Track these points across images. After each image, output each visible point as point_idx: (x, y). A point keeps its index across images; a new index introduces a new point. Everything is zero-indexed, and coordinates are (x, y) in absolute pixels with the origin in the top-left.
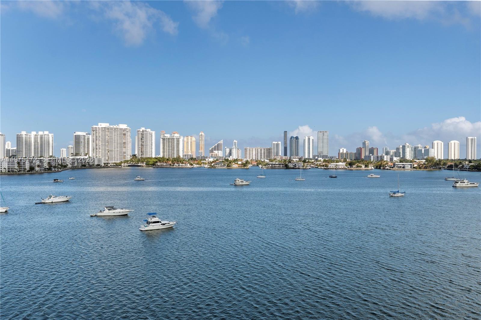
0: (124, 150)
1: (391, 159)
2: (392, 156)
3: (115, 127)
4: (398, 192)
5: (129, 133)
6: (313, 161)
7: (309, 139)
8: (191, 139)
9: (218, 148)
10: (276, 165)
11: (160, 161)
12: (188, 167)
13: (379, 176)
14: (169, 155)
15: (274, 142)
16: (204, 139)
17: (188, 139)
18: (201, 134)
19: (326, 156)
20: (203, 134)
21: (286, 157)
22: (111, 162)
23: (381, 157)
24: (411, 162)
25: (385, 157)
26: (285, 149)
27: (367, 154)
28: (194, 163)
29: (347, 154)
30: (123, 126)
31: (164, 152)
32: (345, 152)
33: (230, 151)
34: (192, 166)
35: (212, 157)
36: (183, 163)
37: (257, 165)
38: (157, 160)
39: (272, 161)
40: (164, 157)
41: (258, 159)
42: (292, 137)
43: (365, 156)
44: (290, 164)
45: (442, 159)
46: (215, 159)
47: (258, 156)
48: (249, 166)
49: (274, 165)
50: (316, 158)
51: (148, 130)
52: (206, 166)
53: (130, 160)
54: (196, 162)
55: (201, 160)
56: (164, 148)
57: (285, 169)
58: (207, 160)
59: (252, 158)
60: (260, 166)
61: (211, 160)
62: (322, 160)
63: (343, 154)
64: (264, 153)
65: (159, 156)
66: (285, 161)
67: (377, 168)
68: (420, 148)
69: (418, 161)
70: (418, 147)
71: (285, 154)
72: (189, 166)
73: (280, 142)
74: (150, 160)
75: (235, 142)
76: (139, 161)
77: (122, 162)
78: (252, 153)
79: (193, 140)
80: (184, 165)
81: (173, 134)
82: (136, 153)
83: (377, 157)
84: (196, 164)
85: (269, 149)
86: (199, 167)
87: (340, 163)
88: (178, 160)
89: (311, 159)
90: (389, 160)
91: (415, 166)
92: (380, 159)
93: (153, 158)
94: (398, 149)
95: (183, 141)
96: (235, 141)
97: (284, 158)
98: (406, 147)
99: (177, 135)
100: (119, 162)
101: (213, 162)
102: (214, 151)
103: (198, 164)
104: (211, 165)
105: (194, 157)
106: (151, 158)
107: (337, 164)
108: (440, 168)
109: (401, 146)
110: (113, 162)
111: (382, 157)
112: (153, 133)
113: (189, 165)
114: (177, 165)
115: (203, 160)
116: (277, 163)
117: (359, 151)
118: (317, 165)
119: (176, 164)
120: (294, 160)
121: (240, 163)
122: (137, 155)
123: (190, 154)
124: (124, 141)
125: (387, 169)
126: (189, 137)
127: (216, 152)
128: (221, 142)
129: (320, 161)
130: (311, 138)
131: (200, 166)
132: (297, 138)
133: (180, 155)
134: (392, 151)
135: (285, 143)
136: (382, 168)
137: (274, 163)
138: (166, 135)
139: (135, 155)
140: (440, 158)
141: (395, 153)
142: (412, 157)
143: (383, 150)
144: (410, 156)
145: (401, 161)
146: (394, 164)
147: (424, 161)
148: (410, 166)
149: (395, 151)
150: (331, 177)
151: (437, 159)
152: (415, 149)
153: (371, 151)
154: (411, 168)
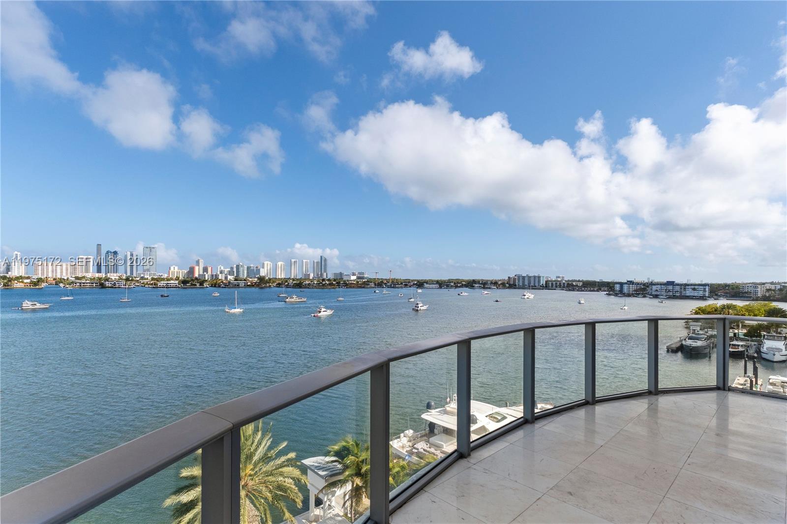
1: (226, 278)
2: (226, 275)
4: (235, 308)
6: (138, 279)
7: (132, 255)
10: (87, 283)
19: (154, 274)
21: (100, 274)
23: (216, 275)
24: (245, 280)
25: (220, 275)
27: (201, 273)
29: (179, 272)
32: (177, 270)
33: (8, 266)
37: (57, 284)
39: (79, 279)
41: (56, 276)
42: (108, 252)
43: (199, 275)
44: (107, 282)
45: (271, 277)
47: (56, 273)
48: (43, 285)
49: (84, 283)
50: (142, 275)
57: (100, 288)
59: (47, 275)
60: (61, 285)
62: (150, 278)
64: (67, 270)
66: (100, 279)
67: (212, 286)
68: (252, 268)
69: (250, 279)
70: (251, 267)
71: (99, 271)
83: (212, 275)
85: (75, 265)
87: (172, 282)
89: (135, 277)
90: (224, 279)
91: (249, 284)
92: (214, 277)
94: (232, 268)
97: (97, 275)
98: (240, 267)
107: (168, 282)
108: (270, 286)
109: (235, 266)
111: (217, 276)
116: (87, 281)
117: (192, 270)
118: (143, 283)
120: (113, 278)
121: (27, 281)
125: (223, 287)
129: (147, 279)
132: (115, 253)
134: (227, 270)
135: (99, 258)
136: (217, 286)
137: (83, 281)
140: (269, 277)
141: (229, 272)
142: (245, 276)
143: (217, 268)
144: (243, 275)
145: (236, 280)
146: (229, 282)
147: (256, 279)
148: (244, 284)
149: (229, 270)
150: (162, 296)
151: (267, 278)
152: (248, 268)
153: (205, 270)
154: (245, 285)
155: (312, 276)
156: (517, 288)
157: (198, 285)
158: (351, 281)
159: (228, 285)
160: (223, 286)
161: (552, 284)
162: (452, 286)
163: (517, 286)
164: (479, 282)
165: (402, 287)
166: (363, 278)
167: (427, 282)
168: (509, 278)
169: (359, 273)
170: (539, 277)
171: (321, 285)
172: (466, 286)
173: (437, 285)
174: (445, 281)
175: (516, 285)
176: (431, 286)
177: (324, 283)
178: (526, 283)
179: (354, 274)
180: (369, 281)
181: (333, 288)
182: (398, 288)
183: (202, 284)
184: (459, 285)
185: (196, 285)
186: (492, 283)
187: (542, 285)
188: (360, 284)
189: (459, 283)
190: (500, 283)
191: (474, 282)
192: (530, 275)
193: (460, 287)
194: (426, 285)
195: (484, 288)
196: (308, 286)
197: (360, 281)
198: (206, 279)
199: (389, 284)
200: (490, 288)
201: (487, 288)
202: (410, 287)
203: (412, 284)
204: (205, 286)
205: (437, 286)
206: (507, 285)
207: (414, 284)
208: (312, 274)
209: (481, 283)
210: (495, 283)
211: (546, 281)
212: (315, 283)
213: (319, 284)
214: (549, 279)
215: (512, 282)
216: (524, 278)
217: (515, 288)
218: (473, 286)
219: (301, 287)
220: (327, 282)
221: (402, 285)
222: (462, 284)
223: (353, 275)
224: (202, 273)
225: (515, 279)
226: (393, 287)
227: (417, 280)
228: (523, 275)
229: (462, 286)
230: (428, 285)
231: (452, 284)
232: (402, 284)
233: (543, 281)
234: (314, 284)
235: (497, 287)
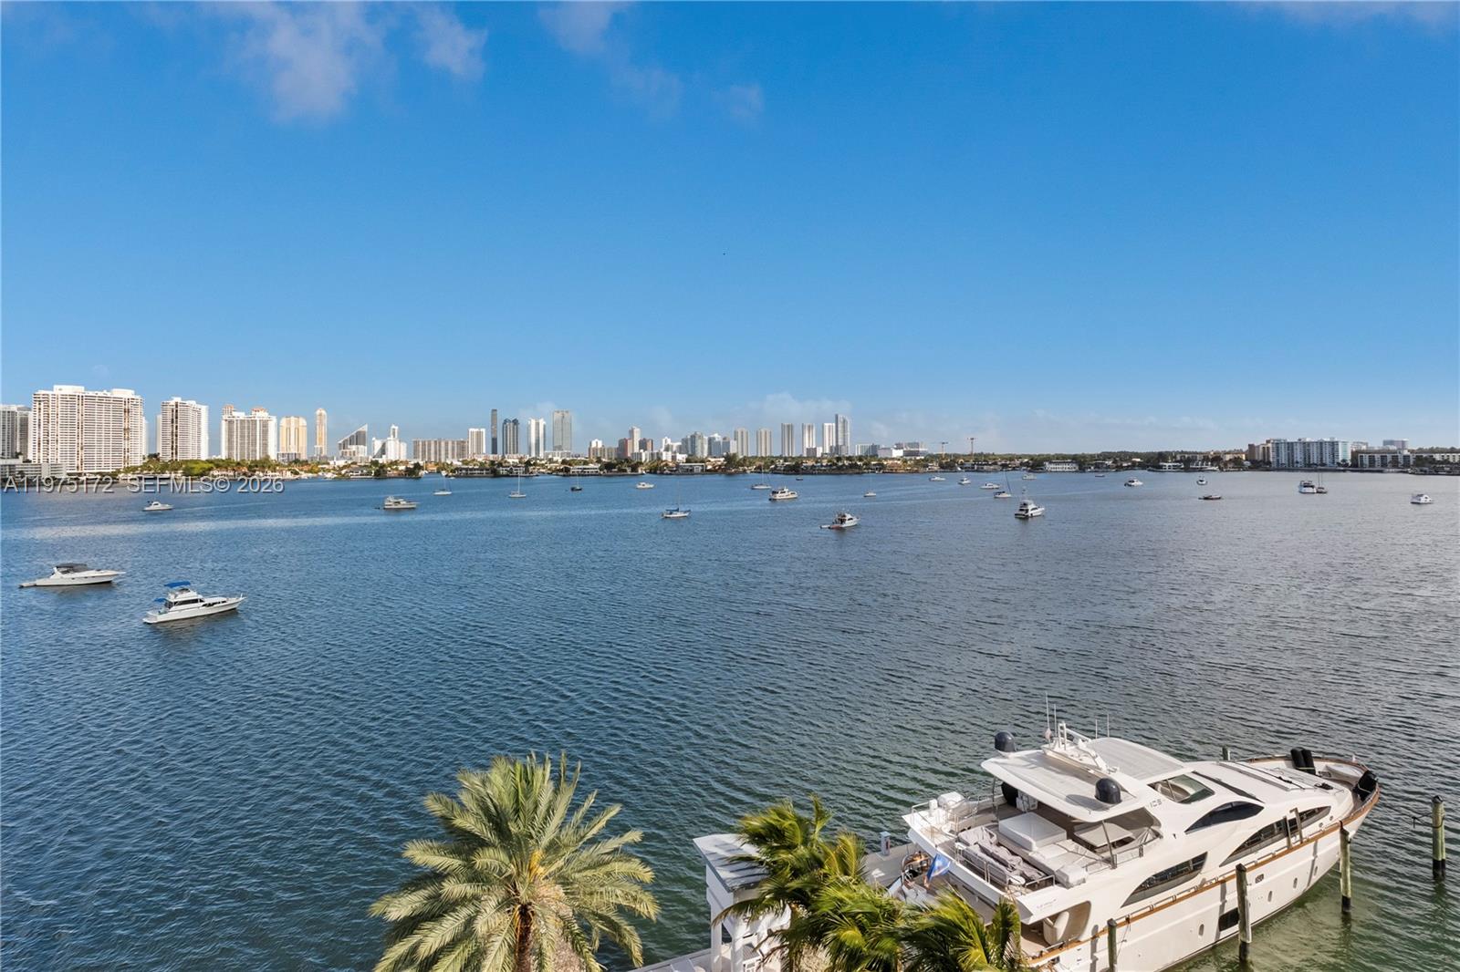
0: (125, 445)
1: (674, 458)
2: (675, 452)
3: (100, 394)
4: (677, 510)
5: (140, 409)
6: (543, 462)
7: (538, 424)
8: (297, 422)
9: (359, 439)
10: (475, 470)
11: (218, 466)
12: (287, 477)
13: (652, 486)
14: (242, 455)
15: (471, 430)
16: (325, 421)
17: (289, 423)
18: (318, 412)
19: (568, 455)
20: (324, 412)
21: (495, 456)
22: (89, 471)
23: (658, 453)
24: (702, 461)
25: (664, 453)
26: (494, 441)
28: (302, 470)
29: (603, 450)
30: (127, 394)
31: (230, 448)
32: (600, 445)
33: (384, 445)
34: (297, 477)
35: (342, 457)
36: (275, 471)
37: (439, 472)
38: (211, 465)
39: (467, 464)
40: (230, 459)
41: (440, 459)
42: (505, 422)
43: (632, 454)
44: (501, 468)
45: (750, 455)
46: (350, 462)
47: (440, 455)
48: (422, 473)
49: (471, 470)
50: (550, 457)
51: (188, 403)
52: (329, 475)
53: (141, 467)
54: (306, 468)
55: (319, 463)
56: (230, 441)
57: (492, 477)
58: (332, 463)
59: (429, 458)
60: (444, 473)
61: (341, 463)
62: (560, 460)
63: (596, 449)
64: (453, 449)
65: (219, 457)
66: (492, 463)
67: (650, 473)
68: (717, 440)
69: (713, 460)
70: (714, 438)
71: (494, 451)
72: (289, 475)
73: (483, 430)
74: (194, 466)
75: (394, 429)
76: (165, 467)
77: (119, 471)
78: (429, 450)
79: (301, 424)
80: (277, 474)
81: (253, 413)
82: (159, 450)
83: (652, 454)
84: (306, 472)
85: (463, 442)
86: (313, 478)
87: (591, 466)
88: (265, 464)
89: (541, 460)
90: (670, 460)
91: (709, 467)
92: (655, 458)
93: (203, 462)
94: (685, 441)
95: (278, 426)
96: (393, 427)
97: (491, 457)
98: (697, 438)
99: (262, 415)
100: (110, 471)
101: (344, 467)
102: (349, 447)
103: (310, 471)
104: (340, 474)
105: (303, 457)
106: (196, 462)
107: (585, 467)
108: (744, 471)
109: (690, 436)
110: (95, 471)
111: (659, 455)
112: (204, 409)
113: (289, 473)
114: (261, 474)
115: (324, 464)
116: (477, 467)
117: (623, 445)
118: (549, 469)
119: (257, 473)
120: (510, 461)
121: (402, 468)
122: (160, 456)
123: (293, 451)
124: (125, 425)
125: (667, 474)
126: (293, 419)
127: (354, 448)
128: (365, 428)
129: (557, 462)
130: (542, 422)
131: (315, 475)
132: (515, 422)
133: (269, 454)
134: (676, 445)
135: (494, 431)
136: (658, 472)
137: (470, 467)
138: (234, 414)
139: (156, 456)
140: (745, 454)
141: (680, 447)
142: (706, 454)
143: (661, 443)
144: (702, 452)
145: (688, 461)
146: (678, 466)
147: (722, 459)
148: (700, 468)
149: (680, 443)
150: (573, 489)
151: (741, 457)
152: (710, 440)
153: (643, 445)
154: (702, 470)
155: (821, 451)
156: (1274, 470)
157: (629, 470)
158: (893, 459)
159: (677, 470)
160: (667, 471)
161: (1372, 460)
162: (1108, 467)
163: (1274, 465)
164: (1175, 457)
165: (995, 471)
166: (917, 454)
167: (1049, 459)
168: (1251, 446)
169: (910, 445)
170: (1333, 444)
171: (834, 467)
172: (1142, 466)
173: (1074, 465)
174: (1092, 456)
175: (1269, 463)
176: (1060, 467)
177: (840, 464)
178: (1298, 456)
179: (899, 447)
180: (931, 458)
181: (858, 473)
182: (987, 472)
183: (634, 469)
184: (1125, 465)
185: (625, 471)
186: (1206, 458)
187: (1344, 461)
188: (909, 466)
189: (1126, 461)
190: (1228, 457)
191: (1162, 456)
192: (1308, 440)
193: (1127, 468)
194: (1049, 466)
195: (1187, 470)
196: (811, 471)
197: (911, 460)
198: (643, 460)
199: (968, 465)
200: (1201, 470)
201: (1194, 470)
202: (1014, 469)
203: (1018, 462)
204: (640, 471)
205: (1074, 467)
206: (1245, 463)
207: (1022, 464)
208: (821, 448)
209: (1178, 458)
210: (1216, 459)
211: (1352, 452)
212: (824, 464)
213: (831, 466)
214: (1364, 447)
215: (1259, 457)
216: (1290, 446)
217: (1268, 470)
218: (1161, 467)
219: (797, 473)
220: (846, 463)
221: (996, 467)
222: (1134, 463)
223: (896, 449)
224: (636, 450)
225: (1266, 450)
226: (977, 471)
227: (1030, 456)
228: (1288, 441)
229: (1133, 466)
230: (1052, 466)
231: (1109, 463)
232: (995, 464)
233: (1345, 451)
234: (822, 466)
235: (1220, 468)
